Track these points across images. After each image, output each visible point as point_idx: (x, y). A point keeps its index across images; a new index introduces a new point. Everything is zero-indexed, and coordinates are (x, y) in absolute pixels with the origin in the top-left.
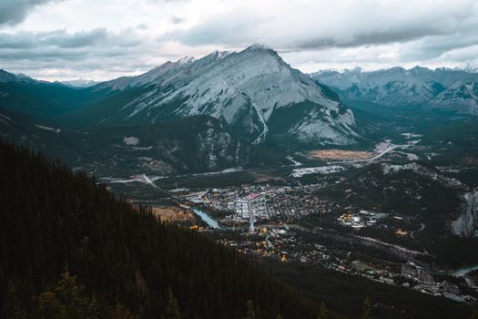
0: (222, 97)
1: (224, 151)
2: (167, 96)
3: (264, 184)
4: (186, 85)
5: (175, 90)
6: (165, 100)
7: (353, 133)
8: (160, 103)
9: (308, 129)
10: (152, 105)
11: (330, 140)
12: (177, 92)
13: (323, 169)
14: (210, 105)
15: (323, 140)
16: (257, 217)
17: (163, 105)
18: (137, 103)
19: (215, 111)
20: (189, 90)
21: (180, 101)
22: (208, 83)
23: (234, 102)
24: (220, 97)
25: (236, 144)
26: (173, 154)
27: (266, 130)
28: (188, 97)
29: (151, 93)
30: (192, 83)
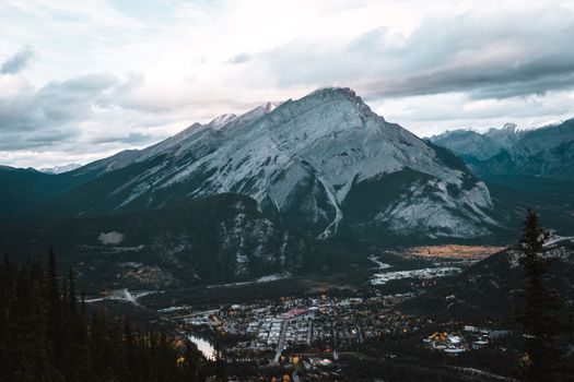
0: (270, 169)
1: (260, 247)
2: (181, 171)
3: (317, 295)
4: (212, 151)
5: (195, 160)
6: (177, 178)
7: (488, 219)
8: (170, 182)
9: (408, 213)
10: (158, 185)
11: (445, 230)
12: (198, 164)
13: (426, 273)
14: (249, 182)
15: (433, 230)
16: (289, 342)
17: (175, 184)
18: (136, 184)
19: (256, 190)
20: (217, 159)
21: (201, 178)
22: (246, 148)
23: (288, 176)
24: (265, 168)
25: (281, 236)
26: (177, 255)
27: (339, 216)
28: (215, 170)
29: (158, 168)
30: (221, 149)
